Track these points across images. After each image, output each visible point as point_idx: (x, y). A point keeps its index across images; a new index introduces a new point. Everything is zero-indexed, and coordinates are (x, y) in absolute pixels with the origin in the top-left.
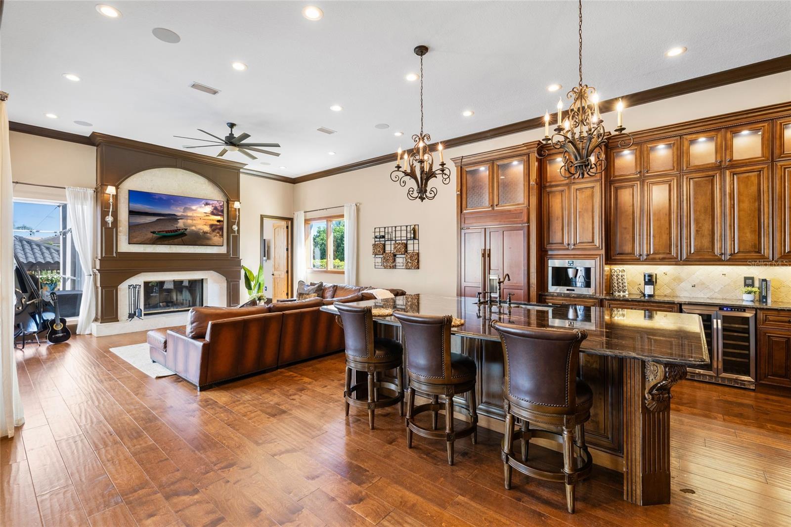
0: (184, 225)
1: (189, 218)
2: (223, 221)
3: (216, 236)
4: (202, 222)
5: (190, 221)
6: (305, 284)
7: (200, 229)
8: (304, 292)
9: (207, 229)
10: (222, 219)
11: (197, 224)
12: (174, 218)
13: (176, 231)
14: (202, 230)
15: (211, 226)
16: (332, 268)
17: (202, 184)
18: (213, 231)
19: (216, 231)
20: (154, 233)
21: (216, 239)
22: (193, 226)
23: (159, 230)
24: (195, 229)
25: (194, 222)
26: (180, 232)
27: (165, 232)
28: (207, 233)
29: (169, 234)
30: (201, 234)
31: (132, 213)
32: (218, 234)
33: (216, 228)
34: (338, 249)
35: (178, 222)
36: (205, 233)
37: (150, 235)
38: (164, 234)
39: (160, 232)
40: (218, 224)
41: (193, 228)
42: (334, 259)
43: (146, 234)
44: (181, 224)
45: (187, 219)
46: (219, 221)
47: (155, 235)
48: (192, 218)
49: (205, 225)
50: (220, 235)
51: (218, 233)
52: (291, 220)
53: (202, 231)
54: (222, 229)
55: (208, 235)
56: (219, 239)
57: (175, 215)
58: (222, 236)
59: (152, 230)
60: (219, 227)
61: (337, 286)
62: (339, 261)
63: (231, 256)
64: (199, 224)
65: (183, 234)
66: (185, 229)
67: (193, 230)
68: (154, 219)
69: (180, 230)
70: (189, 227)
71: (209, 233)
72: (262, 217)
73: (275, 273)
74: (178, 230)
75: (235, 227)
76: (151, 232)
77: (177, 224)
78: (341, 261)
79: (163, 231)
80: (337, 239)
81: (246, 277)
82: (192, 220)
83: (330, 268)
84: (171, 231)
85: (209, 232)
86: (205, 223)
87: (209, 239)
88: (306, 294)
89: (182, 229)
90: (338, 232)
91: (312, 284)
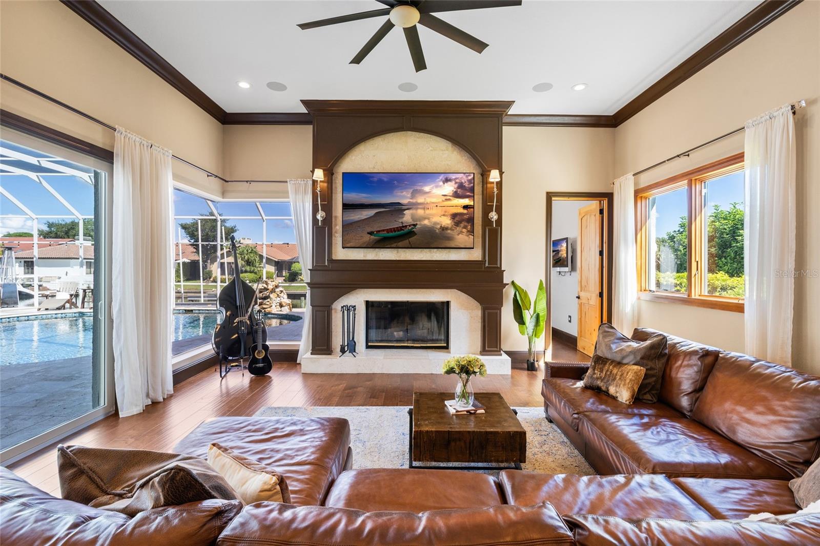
0: (412, 218)
1: (419, 207)
2: (473, 207)
3: (461, 232)
4: (439, 211)
5: (420, 212)
6: (613, 334)
7: (436, 223)
8: (609, 356)
9: (447, 221)
10: (472, 203)
11: (430, 215)
12: (397, 209)
13: (400, 229)
14: (438, 224)
15: (454, 216)
16: (705, 292)
17: (443, 150)
18: (457, 224)
19: (462, 225)
20: (371, 233)
21: (462, 238)
22: (425, 218)
23: (378, 229)
24: (428, 224)
25: (428, 212)
26: (406, 230)
27: (385, 232)
28: (447, 229)
29: (391, 234)
30: (437, 231)
31: (347, 207)
32: (464, 230)
33: (463, 220)
34: (723, 252)
35: (404, 214)
36: (444, 229)
37: (367, 238)
38: (385, 234)
39: (379, 231)
40: (465, 211)
41: (426, 222)
42: (711, 270)
43: (362, 236)
44: (407, 217)
45: (417, 209)
46: (466, 207)
47: (372, 237)
48: (424, 206)
49: (444, 215)
50: (468, 231)
51: (465, 227)
52: (609, 196)
53: (439, 227)
54: (471, 220)
55: (449, 231)
56: (466, 238)
57: (399, 204)
58: (472, 232)
59: (369, 230)
60: (466, 217)
61: (716, 355)
62: (726, 276)
63: (487, 265)
64: (434, 215)
65: (411, 234)
66: (414, 225)
67: (425, 226)
68: (371, 212)
69: (406, 226)
70: (420, 220)
71: (451, 229)
72: (550, 196)
73: (582, 294)
74: (403, 227)
75: (493, 216)
76: (368, 233)
77: (403, 217)
78: (732, 276)
79: (383, 230)
80: (722, 233)
81: (515, 301)
82: (424, 209)
83: (700, 291)
84: (394, 230)
85: (450, 226)
86: (443, 213)
87: (450, 238)
88: (613, 361)
89: (410, 226)
90: (725, 219)
91: (639, 335)
